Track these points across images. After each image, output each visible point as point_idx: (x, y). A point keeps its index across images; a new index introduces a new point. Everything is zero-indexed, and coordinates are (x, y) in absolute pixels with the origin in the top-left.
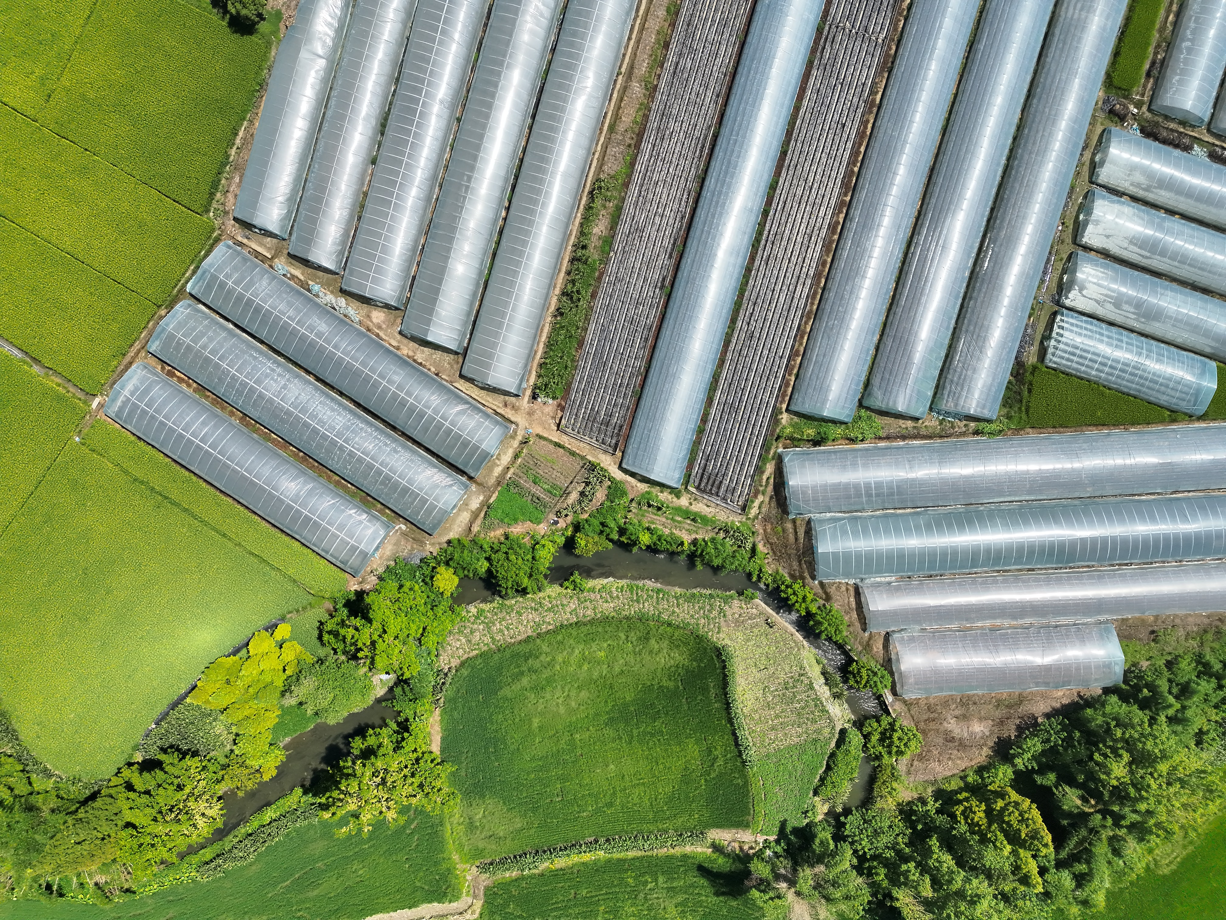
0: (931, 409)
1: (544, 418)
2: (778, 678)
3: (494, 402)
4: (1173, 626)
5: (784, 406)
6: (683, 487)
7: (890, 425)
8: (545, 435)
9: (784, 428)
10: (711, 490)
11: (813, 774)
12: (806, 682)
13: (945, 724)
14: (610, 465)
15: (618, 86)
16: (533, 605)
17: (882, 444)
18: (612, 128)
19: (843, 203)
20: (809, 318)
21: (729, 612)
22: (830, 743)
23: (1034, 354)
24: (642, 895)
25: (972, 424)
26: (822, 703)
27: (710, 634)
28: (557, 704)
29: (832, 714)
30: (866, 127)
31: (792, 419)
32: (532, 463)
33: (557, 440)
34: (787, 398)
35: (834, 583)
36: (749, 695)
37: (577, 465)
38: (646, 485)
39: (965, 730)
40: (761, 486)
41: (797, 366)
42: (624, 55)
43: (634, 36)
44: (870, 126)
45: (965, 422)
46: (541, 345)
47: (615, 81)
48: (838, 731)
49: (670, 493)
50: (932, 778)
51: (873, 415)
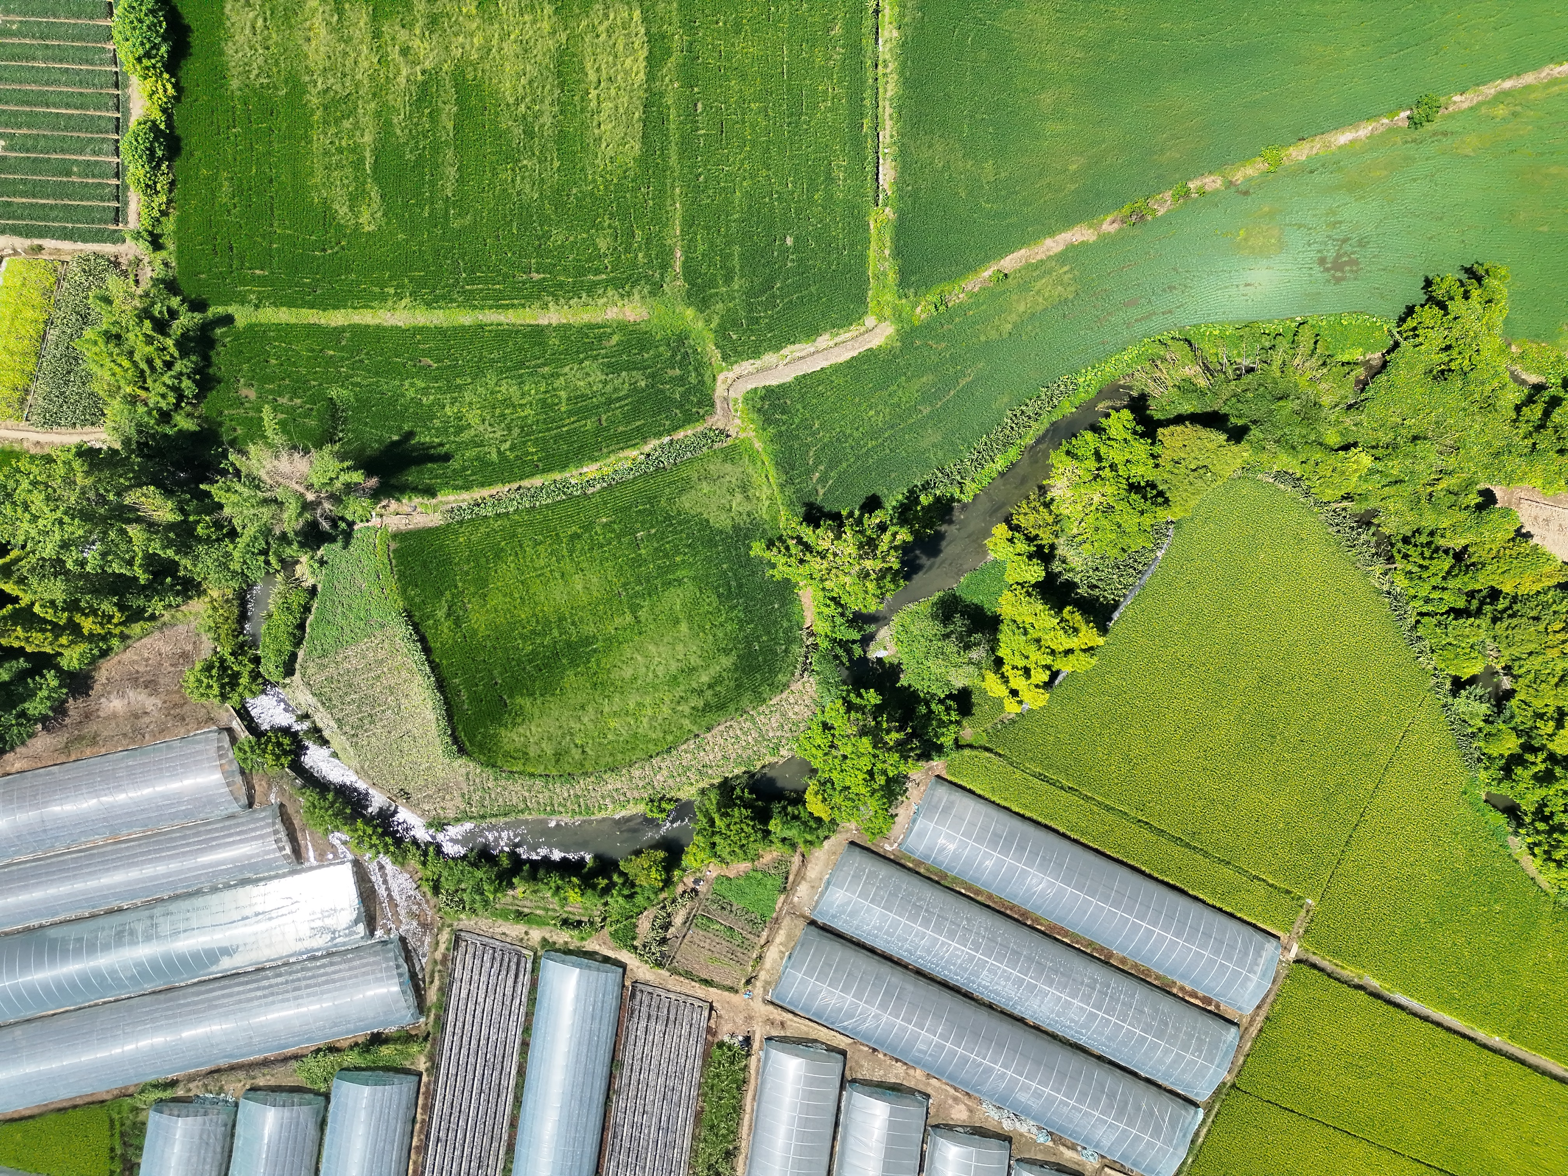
0: (236, 1105)
1: (732, 1014)
2: (383, 727)
3: (797, 1027)
5: (425, 1078)
6: (539, 954)
7: (285, 1076)
8: (726, 993)
9: (420, 1052)
10: (504, 955)
11: (322, 611)
12: (347, 728)
13: (159, 703)
14: (638, 968)
16: (710, 772)
17: (293, 1049)
21: (459, 801)
22: (305, 655)
24: (516, 431)
25: (180, 1092)
26: (323, 704)
27: (478, 771)
28: (660, 655)
29: (308, 692)
31: (412, 1064)
32: (739, 955)
33: (711, 989)
34: (422, 1090)
36: (417, 700)
37: (681, 961)
38: (588, 948)
39: (132, 700)
40: (439, 971)
41: (415, 1134)
45: (191, 1094)
46: (748, 1108)
48: (297, 672)
49: (555, 943)
50: (167, 632)
51: (309, 1086)
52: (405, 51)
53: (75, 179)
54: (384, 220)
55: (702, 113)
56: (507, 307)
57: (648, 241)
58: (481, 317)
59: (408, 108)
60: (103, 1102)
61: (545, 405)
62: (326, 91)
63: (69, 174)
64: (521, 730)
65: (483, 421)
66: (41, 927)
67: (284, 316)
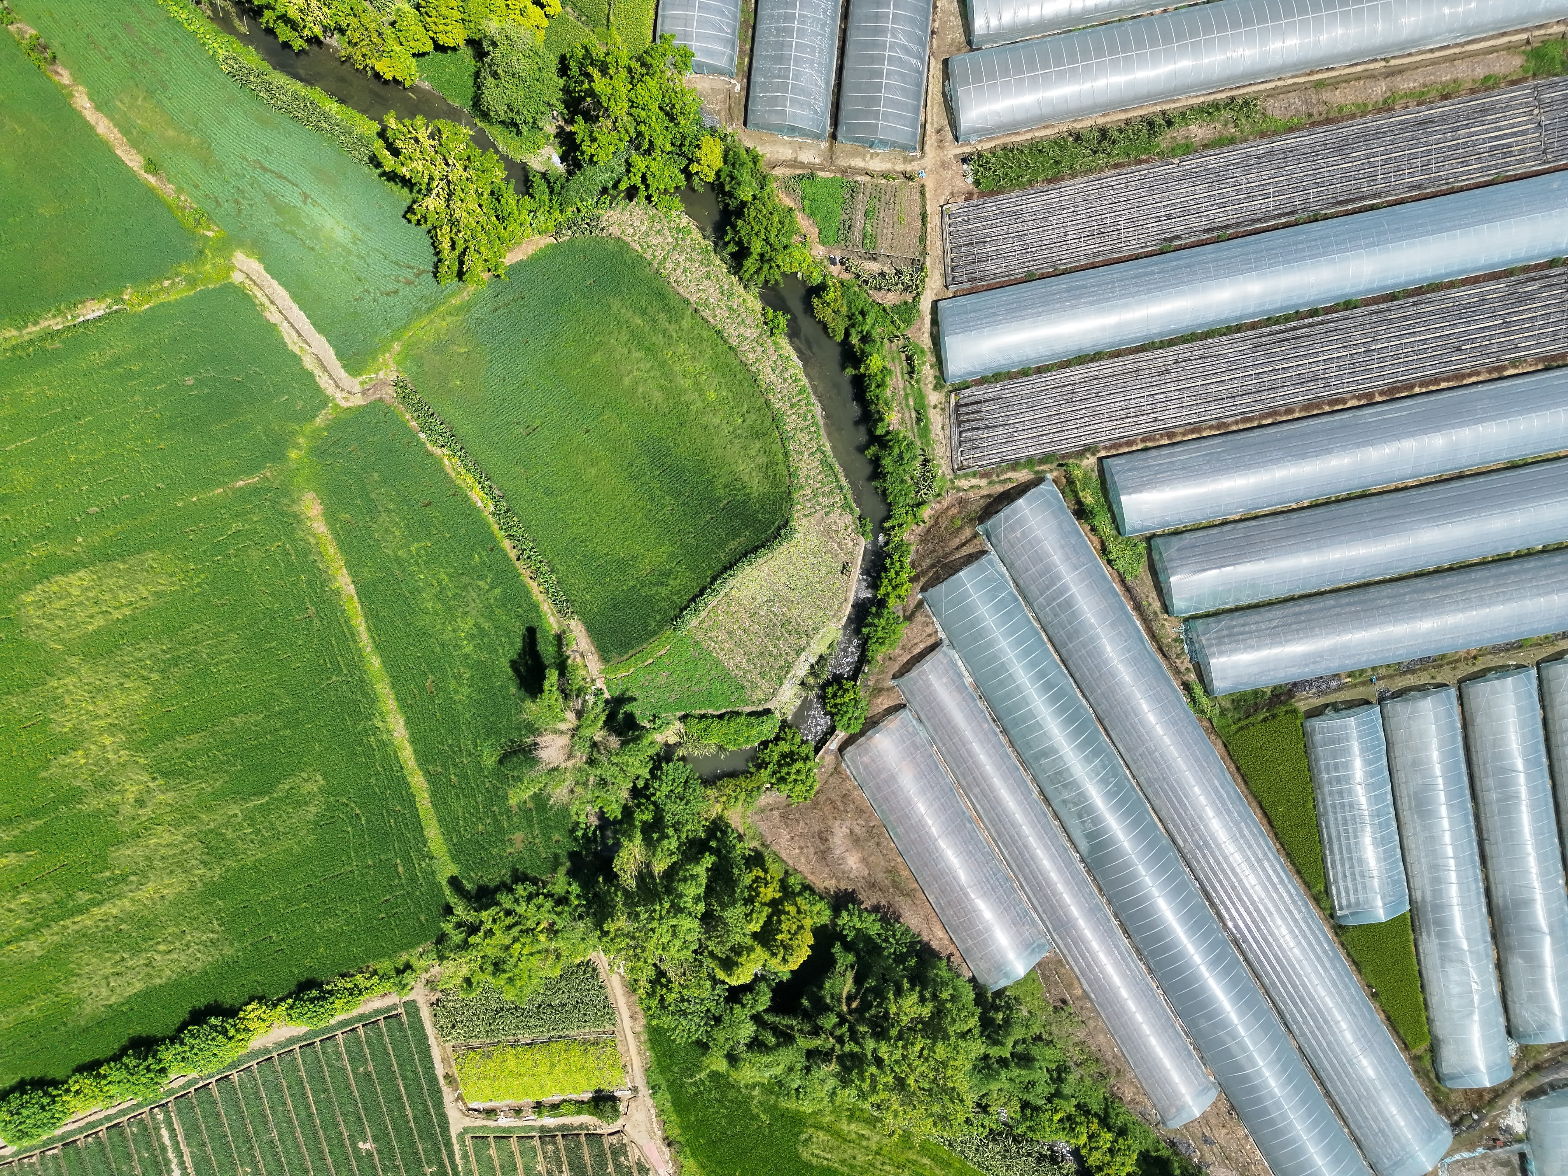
0: (1186, 620)
1: (946, 183)
2: (789, 609)
3: (936, 116)
4: (1083, 1022)
5: (1103, 454)
6: (950, 388)
7: (1144, 584)
8: (928, 195)
9: (1079, 467)
10: (963, 422)
11: (703, 705)
12: (803, 643)
13: (837, 823)
14: (932, 289)
15: (1371, 66)
16: (726, 287)
17: (1117, 587)
18: (1319, 85)
19: (1371, 395)
20: (1218, 427)
21: (834, 516)
22: (747, 705)
23: (1309, 704)
24: (465, 580)
25: (1193, 677)
26: (787, 673)
27: (799, 507)
29: (781, 690)
30: (1470, 375)
31: (1093, 470)
32: (888, 197)
33: (929, 212)
34: (1114, 452)
35: (929, 617)
36: (753, 588)
37: (912, 251)
38: (930, 344)
39: (842, 849)
40: (998, 476)
41: (1157, 444)
42: (1410, 55)
43: (1437, 54)
44: (1474, 379)
45: (1191, 666)
46: (1029, 136)
47: (1376, 60)
48: (765, 707)
49: (935, 377)
50: (770, 839)
51: (1145, 559)
52: (140, 802)
53: (371, 1068)
54: (307, 769)
55: (98, 506)
56: (350, 627)
57: (237, 515)
58: (369, 649)
59: (193, 783)
60: (1225, 746)
61: (432, 560)
62: (205, 863)
63: (367, 1074)
64: (746, 478)
65: (466, 613)
66: (1083, 860)
67: (433, 832)
